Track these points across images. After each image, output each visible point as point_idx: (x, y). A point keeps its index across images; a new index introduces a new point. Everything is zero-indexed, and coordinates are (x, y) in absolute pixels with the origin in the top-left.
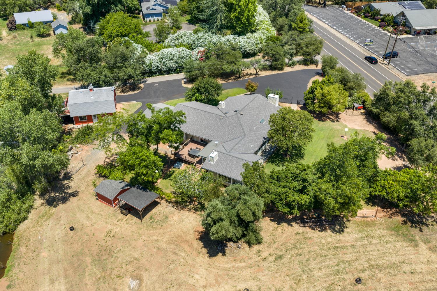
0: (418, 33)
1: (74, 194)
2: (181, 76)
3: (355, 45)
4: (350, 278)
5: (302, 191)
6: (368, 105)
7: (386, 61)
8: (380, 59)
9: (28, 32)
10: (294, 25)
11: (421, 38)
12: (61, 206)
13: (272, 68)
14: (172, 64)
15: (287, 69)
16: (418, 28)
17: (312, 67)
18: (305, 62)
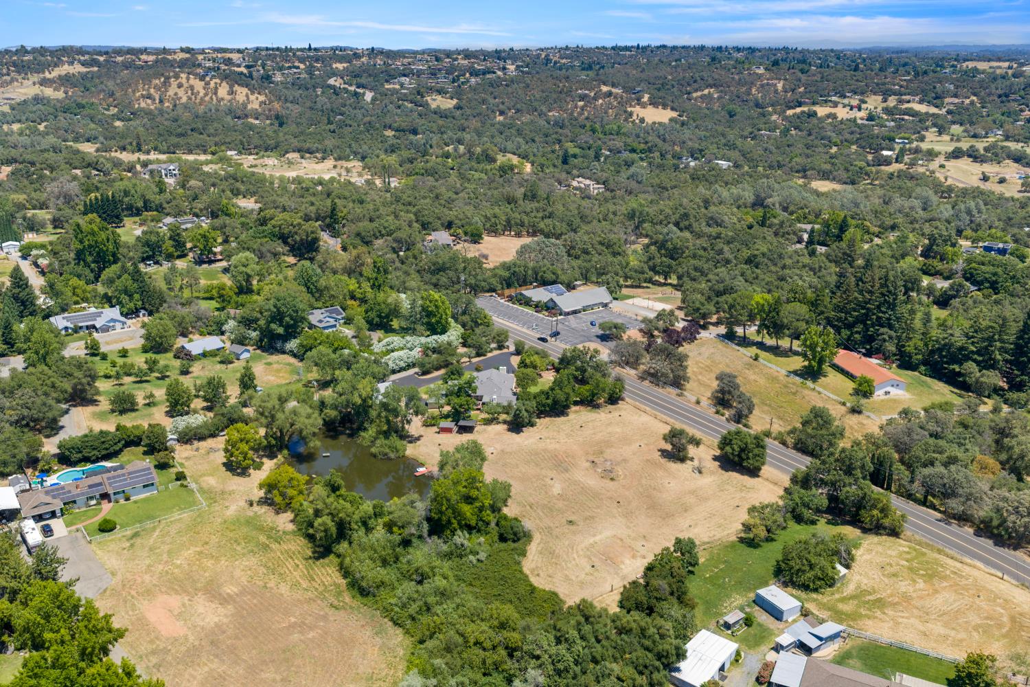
0: (568, 314)
1: (422, 436)
2: (416, 370)
3: (525, 330)
4: (578, 427)
5: (547, 398)
6: (556, 365)
7: (553, 339)
8: (549, 338)
9: (205, 361)
10: (479, 321)
11: (570, 317)
12: (418, 443)
13: (478, 355)
14: (403, 364)
15: (489, 355)
16: (567, 310)
17: (505, 351)
18: (500, 347)
